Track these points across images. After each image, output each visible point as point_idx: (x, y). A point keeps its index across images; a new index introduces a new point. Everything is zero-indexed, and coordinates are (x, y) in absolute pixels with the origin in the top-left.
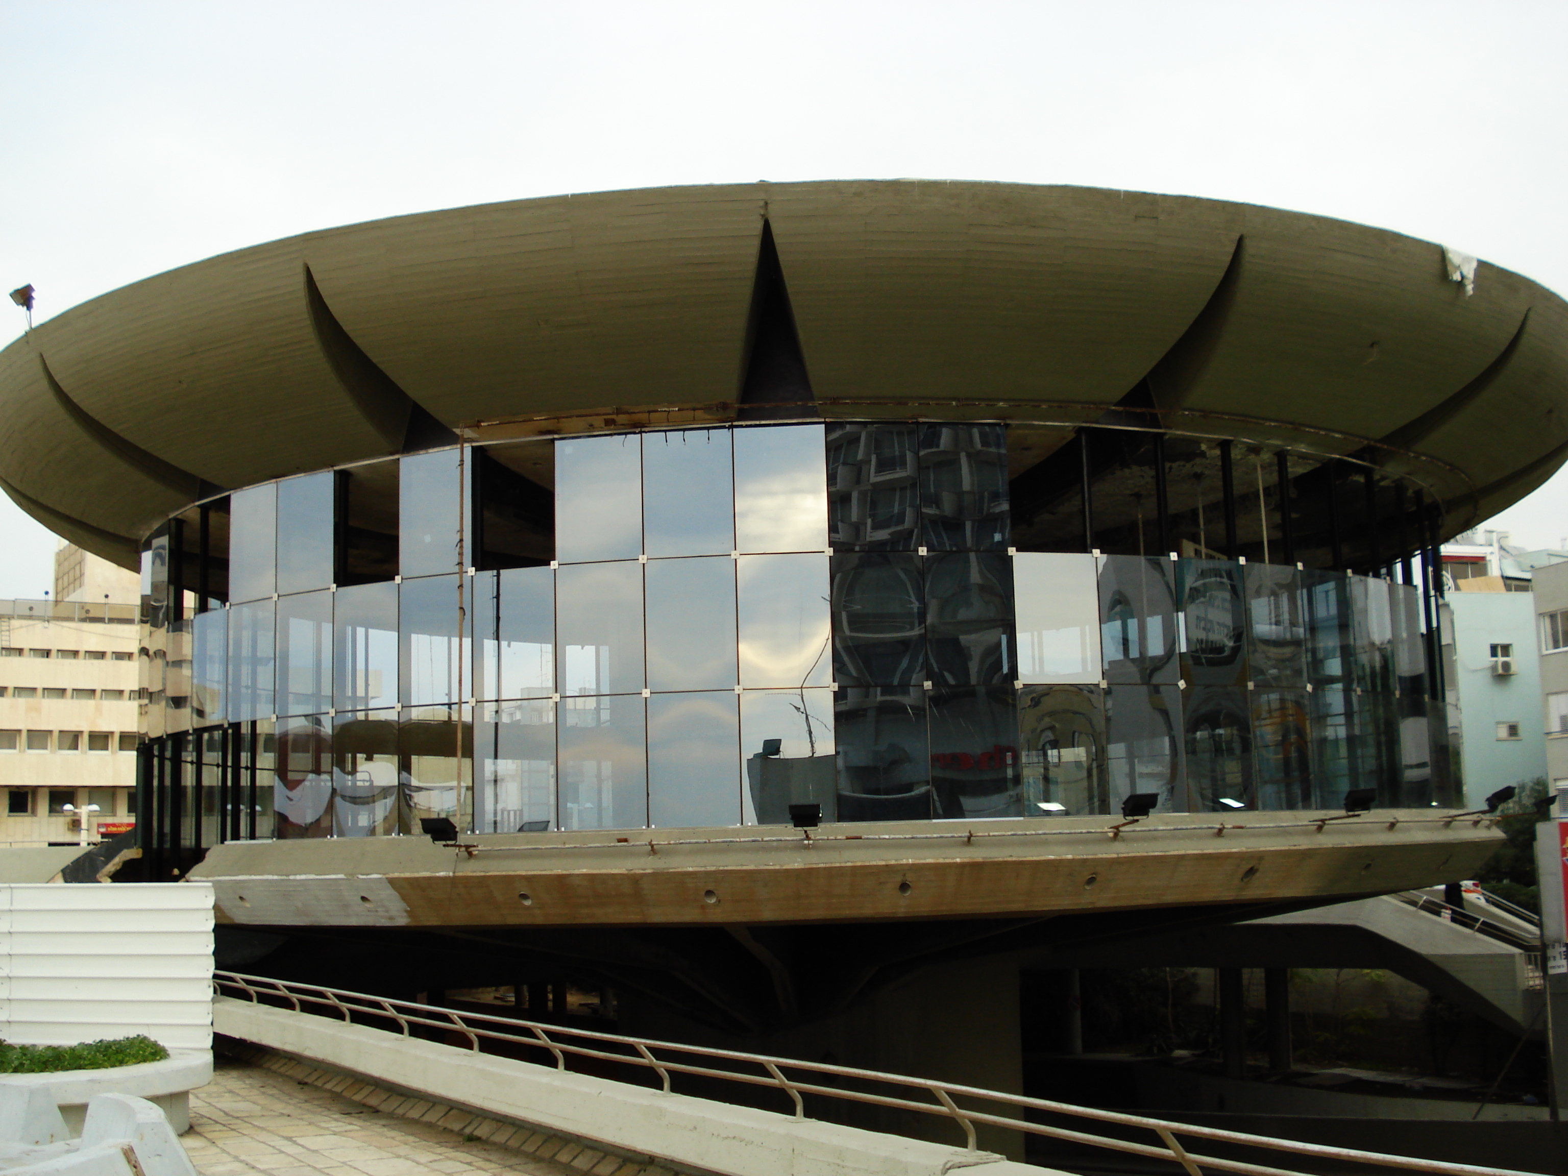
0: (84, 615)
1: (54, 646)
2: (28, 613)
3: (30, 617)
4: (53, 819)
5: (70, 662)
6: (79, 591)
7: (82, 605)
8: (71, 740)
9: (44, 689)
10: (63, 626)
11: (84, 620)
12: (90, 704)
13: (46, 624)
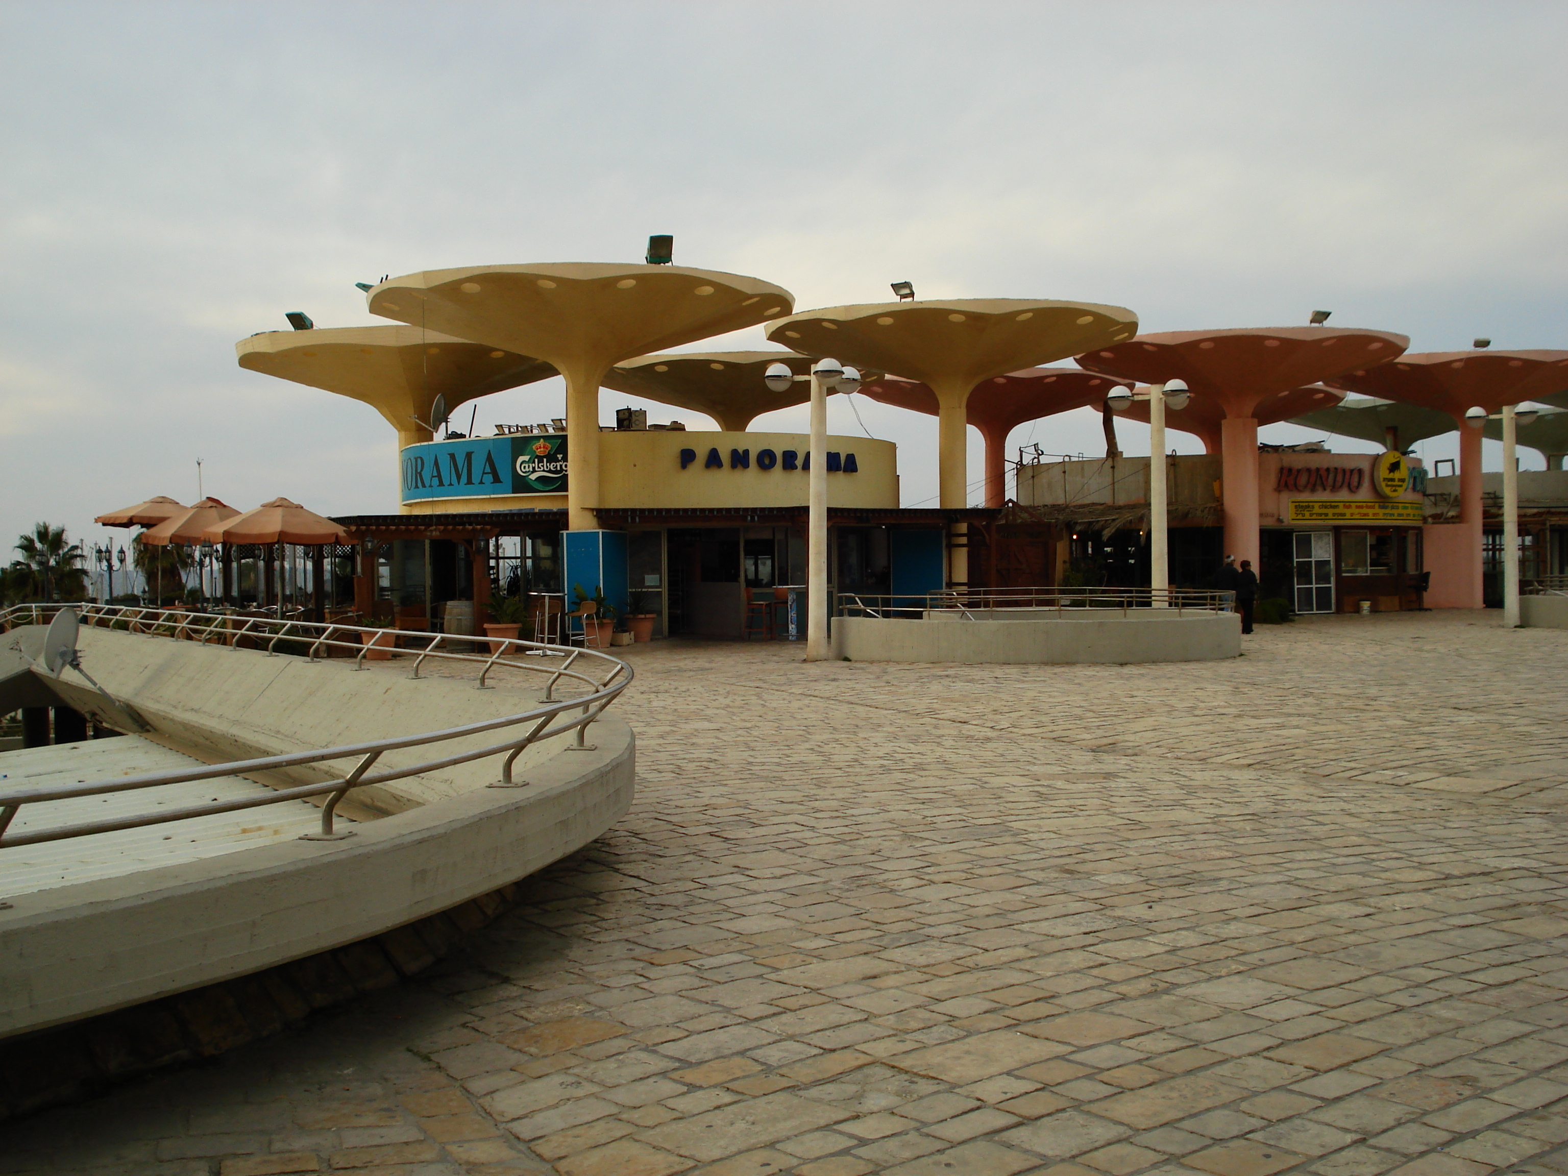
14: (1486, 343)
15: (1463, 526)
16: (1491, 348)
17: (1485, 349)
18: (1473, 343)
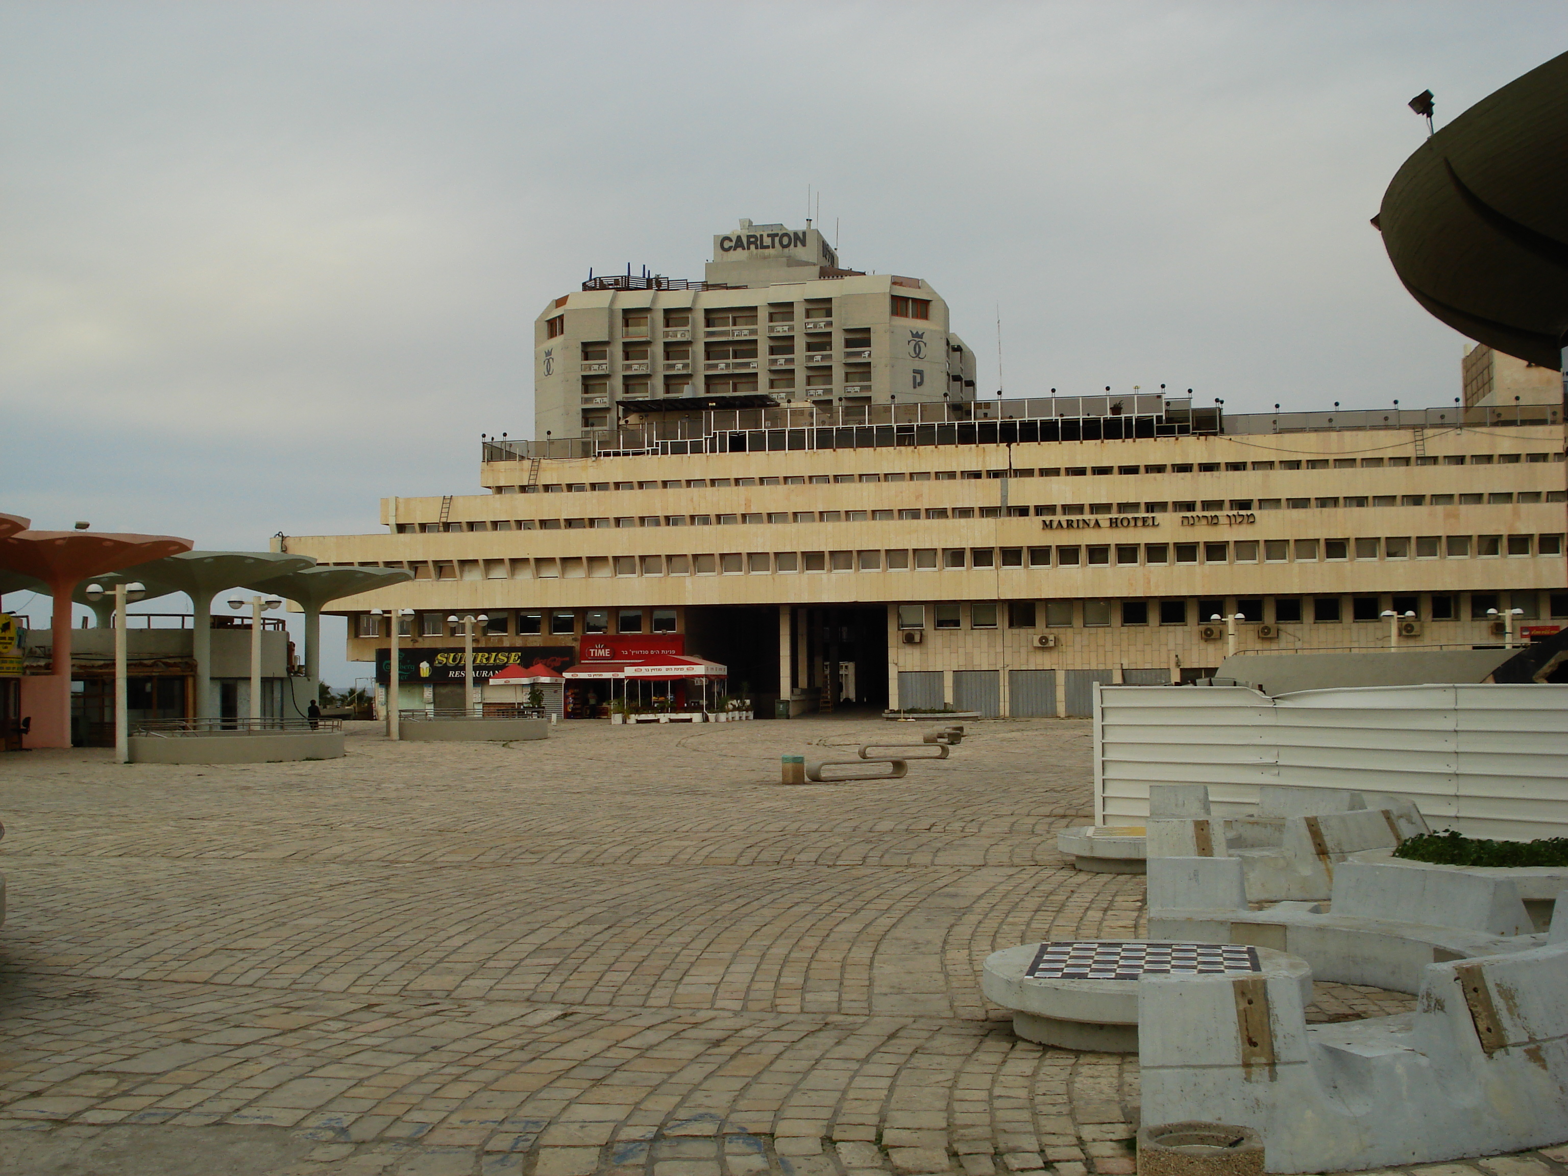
0: (1495, 420)
1: (1468, 452)
2: (1439, 421)
3: (1442, 426)
4: (1477, 623)
5: (1483, 468)
6: (1488, 396)
7: (1493, 409)
8: (1490, 545)
9: (1461, 495)
10: (1476, 432)
11: (1495, 424)
12: (1507, 508)
13: (1458, 431)
14: (86, 526)
15: (56, 677)
16: (88, 530)
17: (84, 531)
18: (74, 525)
